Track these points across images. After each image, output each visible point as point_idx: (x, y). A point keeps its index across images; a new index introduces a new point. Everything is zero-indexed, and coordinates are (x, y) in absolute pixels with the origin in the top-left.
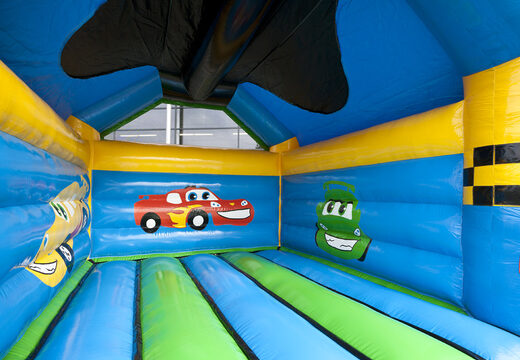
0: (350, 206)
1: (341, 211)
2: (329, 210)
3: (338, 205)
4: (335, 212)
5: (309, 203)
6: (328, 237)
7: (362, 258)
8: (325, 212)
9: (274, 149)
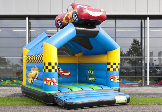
0: (93, 71)
1: (91, 72)
2: (89, 72)
3: (91, 71)
4: (90, 73)
5: (85, 71)
6: (89, 78)
7: (95, 82)
8: (88, 73)
9: (76, 55)
